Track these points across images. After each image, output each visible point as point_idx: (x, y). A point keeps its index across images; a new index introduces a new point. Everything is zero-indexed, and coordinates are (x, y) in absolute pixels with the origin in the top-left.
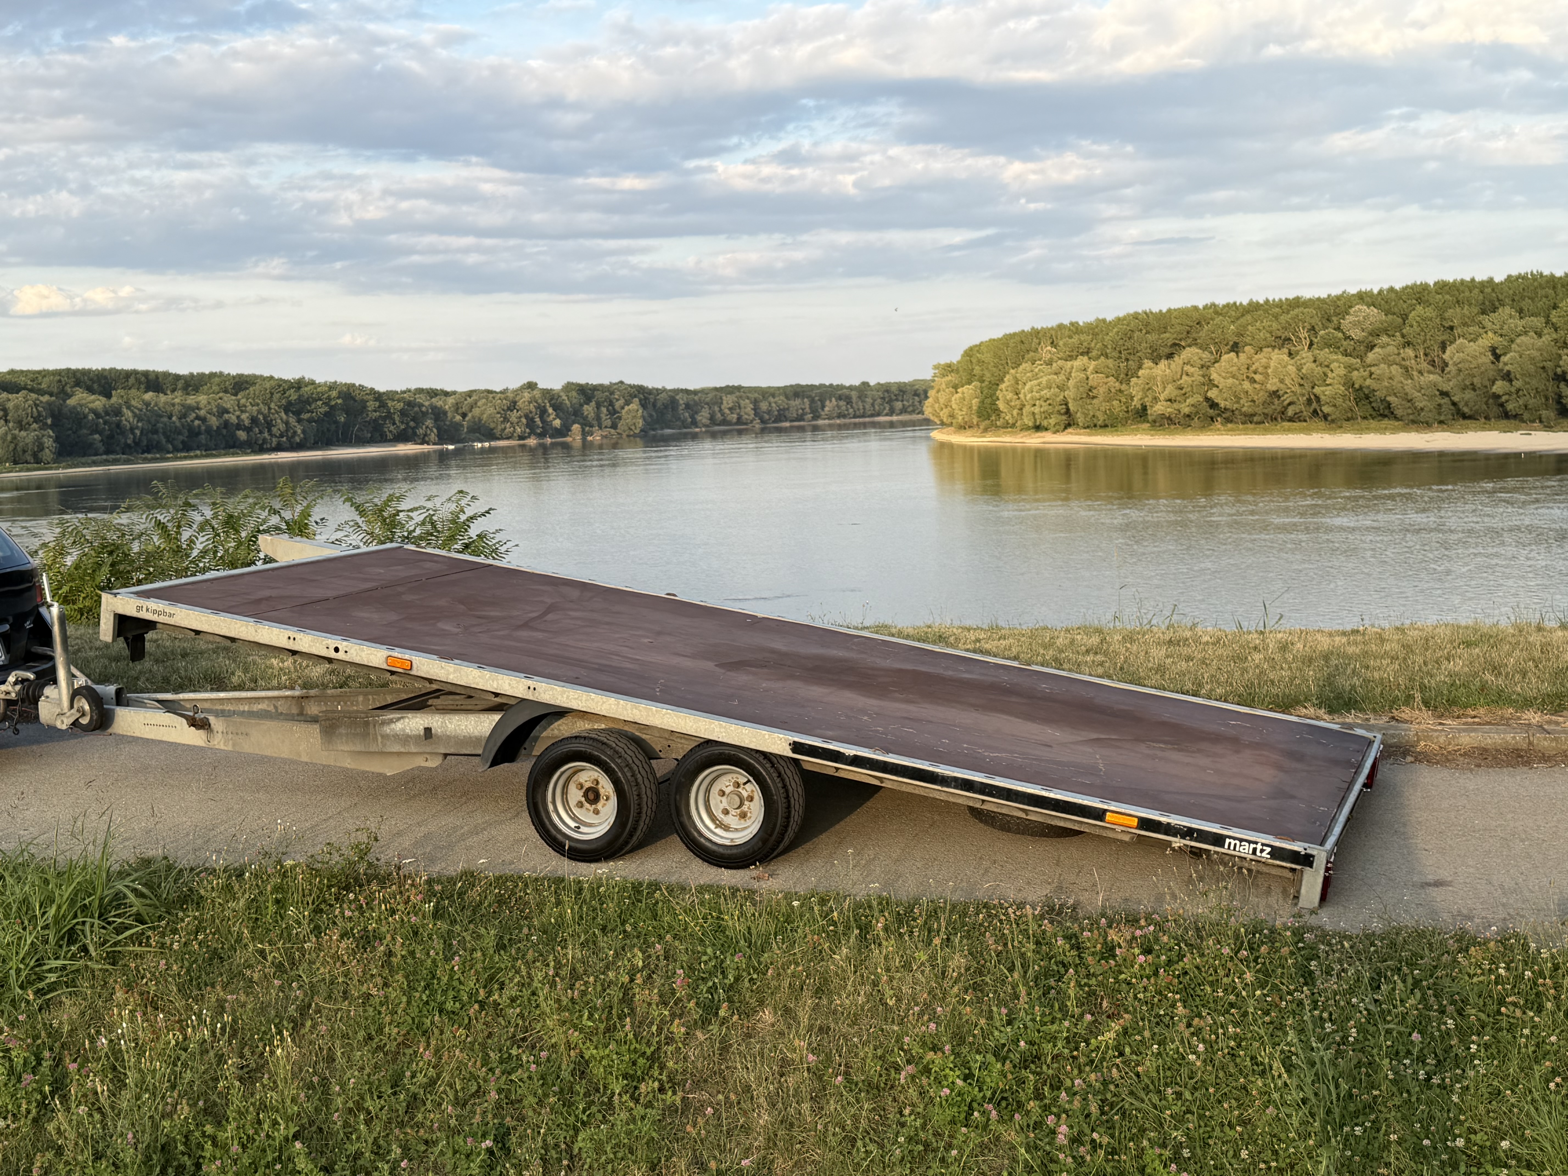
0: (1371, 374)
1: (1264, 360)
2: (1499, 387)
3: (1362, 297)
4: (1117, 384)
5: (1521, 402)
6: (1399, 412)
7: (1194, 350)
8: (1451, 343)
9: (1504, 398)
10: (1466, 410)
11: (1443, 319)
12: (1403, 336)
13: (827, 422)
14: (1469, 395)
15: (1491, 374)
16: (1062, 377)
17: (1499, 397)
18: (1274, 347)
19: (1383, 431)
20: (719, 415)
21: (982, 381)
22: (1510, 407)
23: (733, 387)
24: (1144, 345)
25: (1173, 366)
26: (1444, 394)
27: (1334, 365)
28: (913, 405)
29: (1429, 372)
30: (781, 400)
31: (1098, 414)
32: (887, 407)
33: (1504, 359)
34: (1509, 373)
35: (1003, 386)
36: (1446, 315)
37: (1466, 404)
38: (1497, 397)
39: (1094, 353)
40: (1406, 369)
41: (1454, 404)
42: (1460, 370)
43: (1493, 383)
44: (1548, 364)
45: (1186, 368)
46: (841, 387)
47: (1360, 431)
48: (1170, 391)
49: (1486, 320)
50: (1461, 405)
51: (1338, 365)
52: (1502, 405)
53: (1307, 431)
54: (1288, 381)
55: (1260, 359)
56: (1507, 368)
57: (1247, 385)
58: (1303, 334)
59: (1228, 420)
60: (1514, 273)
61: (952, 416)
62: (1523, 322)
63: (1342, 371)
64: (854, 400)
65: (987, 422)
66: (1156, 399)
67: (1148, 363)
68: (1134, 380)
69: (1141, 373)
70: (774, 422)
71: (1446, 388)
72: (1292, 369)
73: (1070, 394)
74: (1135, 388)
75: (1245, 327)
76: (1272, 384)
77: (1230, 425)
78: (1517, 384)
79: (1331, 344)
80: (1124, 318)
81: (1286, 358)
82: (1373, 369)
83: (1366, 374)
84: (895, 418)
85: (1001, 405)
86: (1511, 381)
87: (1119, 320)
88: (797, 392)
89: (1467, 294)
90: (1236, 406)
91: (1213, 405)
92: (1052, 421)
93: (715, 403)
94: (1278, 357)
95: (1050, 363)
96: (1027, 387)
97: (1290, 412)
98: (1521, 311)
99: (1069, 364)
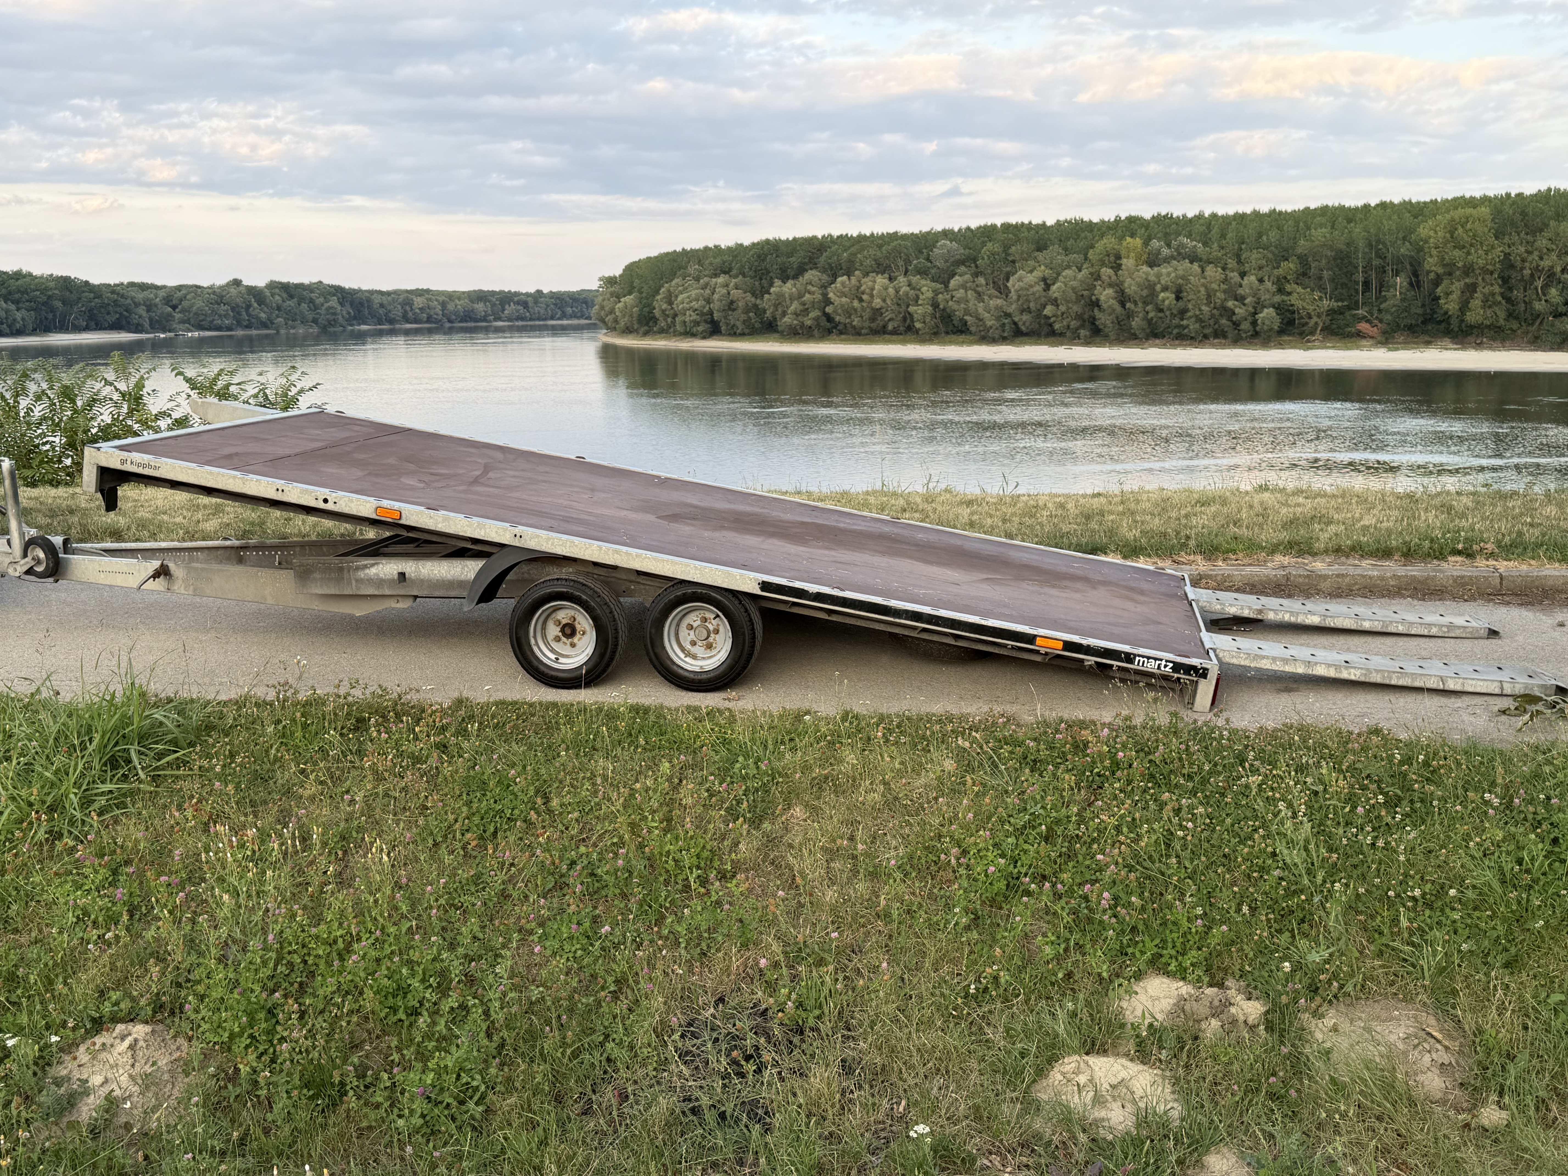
0: (952, 297)
1: (870, 283)
2: (1049, 310)
3: (946, 234)
4: (753, 299)
5: (1065, 323)
6: (973, 329)
7: (814, 272)
8: (1014, 274)
9: (1052, 319)
10: (1023, 328)
11: (1007, 254)
12: (977, 267)
13: (506, 324)
14: (1025, 317)
15: (1043, 299)
16: (708, 291)
17: (1049, 318)
18: (878, 273)
19: (962, 343)
20: (410, 314)
21: (641, 293)
22: (1057, 326)
23: (422, 290)
24: (775, 267)
25: (798, 285)
26: (1008, 315)
27: (924, 289)
28: (581, 311)
29: (997, 297)
30: (465, 302)
31: (738, 324)
32: (560, 313)
33: (1054, 288)
34: (1056, 300)
35: (659, 297)
36: (1010, 251)
37: (1024, 324)
38: (1047, 317)
39: (734, 272)
40: (979, 294)
41: (1015, 323)
42: (1019, 296)
43: (1045, 308)
44: (1086, 293)
45: (809, 287)
46: (517, 294)
47: (943, 343)
48: (795, 306)
49: (1040, 256)
50: (1020, 324)
51: (927, 288)
52: (1051, 325)
53: (904, 342)
54: (889, 302)
55: (867, 282)
56: (1055, 295)
57: (856, 304)
58: (901, 263)
59: (841, 333)
60: (1062, 219)
61: (616, 321)
62: (1067, 259)
63: (930, 294)
64: (530, 304)
65: (646, 328)
66: (784, 314)
67: (778, 282)
68: (766, 296)
69: (772, 290)
70: (461, 322)
71: (1010, 310)
72: (891, 291)
73: (716, 306)
74: (766, 302)
75: (855, 254)
76: (877, 303)
77: (843, 337)
78: (1063, 308)
79: (923, 272)
80: (758, 243)
81: (886, 281)
82: (954, 293)
83: (948, 297)
84: (565, 322)
85: (657, 313)
86: (1058, 306)
87: (754, 244)
88: (481, 296)
89: (1026, 234)
90: (848, 320)
91: (829, 318)
92: (700, 329)
93: (406, 304)
94: (881, 281)
95: (698, 279)
96: (679, 299)
97: (890, 327)
98: (1066, 249)
99: (714, 280)
